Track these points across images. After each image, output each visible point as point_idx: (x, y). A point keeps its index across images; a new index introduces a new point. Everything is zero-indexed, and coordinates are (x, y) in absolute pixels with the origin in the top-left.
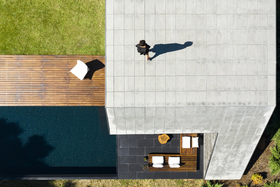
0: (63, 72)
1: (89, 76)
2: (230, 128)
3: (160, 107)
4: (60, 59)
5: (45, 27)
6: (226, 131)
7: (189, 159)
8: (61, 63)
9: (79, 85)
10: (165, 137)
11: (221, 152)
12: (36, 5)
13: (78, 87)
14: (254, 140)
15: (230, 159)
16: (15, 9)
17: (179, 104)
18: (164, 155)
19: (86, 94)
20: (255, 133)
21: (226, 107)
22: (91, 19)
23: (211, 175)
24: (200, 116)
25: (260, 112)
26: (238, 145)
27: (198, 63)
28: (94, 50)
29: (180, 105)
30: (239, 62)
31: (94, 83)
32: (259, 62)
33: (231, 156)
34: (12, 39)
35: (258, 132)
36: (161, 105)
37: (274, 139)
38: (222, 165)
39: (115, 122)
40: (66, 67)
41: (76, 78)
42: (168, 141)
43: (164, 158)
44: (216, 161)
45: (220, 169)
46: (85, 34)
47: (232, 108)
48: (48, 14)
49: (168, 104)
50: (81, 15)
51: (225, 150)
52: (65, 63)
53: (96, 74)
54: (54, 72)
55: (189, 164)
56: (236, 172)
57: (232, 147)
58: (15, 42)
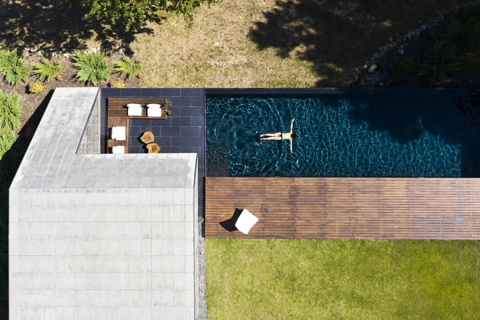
0: (269, 218)
1: (238, 213)
2: (62, 160)
3: (135, 187)
4: (273, 234)
5: (293, 271)
6: (66, 156)
7: (117, 113)
8: (271, 229)
9: (250, 202)
10: (146, 139)
11: (76, 128)
12: (303, 299)
13: (251, 200)
14: (36, 144)
15: (66, 118)
16: (329, 294)
17: (114, 191)
18: (147, 118)
19: (242, 192)
20: (34, 154)
21: (64, 188)
22: (237, 282)
23: (91, 95)
24: (93, 176)
25: (26, 181)
26: (55, 136)
27: (93, 236)
28: (233, 245)
29: (113, 189)
30: (49, 237)
31: (232, 205)
32: (27, 237)
33: (64, 122)
34: (333, 259)
35: (31, 156)
36: (134, 190)
37: (14, 136)
38: (76, 109)
39: (187, 169)
40: (266, 224)
41: (253, 210)
42: (142, 134)
43: (147, 114)
44: (82, 115)
45: (79, 103)
46: (245, 264)
47: (57, 187)
48: (290, 289)
49: (126, 191)
50: (249, 287)
51: (70, 131)
52: (267, 229)
53: (229, 216)
54: (280, 218)
55: (117, 107)
56: (61, 98)
57: (62, 135)
58: (329, 254)
